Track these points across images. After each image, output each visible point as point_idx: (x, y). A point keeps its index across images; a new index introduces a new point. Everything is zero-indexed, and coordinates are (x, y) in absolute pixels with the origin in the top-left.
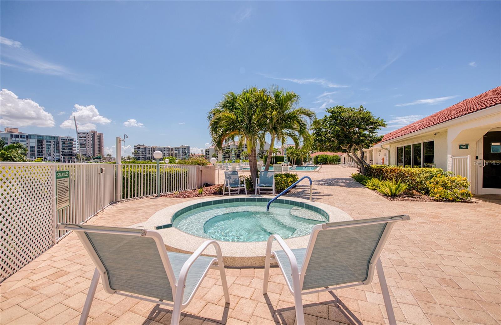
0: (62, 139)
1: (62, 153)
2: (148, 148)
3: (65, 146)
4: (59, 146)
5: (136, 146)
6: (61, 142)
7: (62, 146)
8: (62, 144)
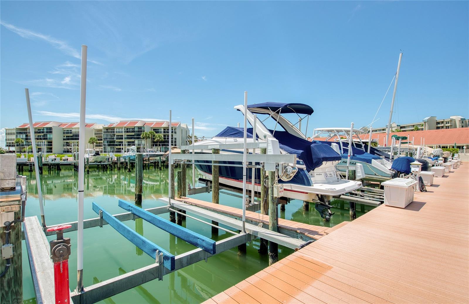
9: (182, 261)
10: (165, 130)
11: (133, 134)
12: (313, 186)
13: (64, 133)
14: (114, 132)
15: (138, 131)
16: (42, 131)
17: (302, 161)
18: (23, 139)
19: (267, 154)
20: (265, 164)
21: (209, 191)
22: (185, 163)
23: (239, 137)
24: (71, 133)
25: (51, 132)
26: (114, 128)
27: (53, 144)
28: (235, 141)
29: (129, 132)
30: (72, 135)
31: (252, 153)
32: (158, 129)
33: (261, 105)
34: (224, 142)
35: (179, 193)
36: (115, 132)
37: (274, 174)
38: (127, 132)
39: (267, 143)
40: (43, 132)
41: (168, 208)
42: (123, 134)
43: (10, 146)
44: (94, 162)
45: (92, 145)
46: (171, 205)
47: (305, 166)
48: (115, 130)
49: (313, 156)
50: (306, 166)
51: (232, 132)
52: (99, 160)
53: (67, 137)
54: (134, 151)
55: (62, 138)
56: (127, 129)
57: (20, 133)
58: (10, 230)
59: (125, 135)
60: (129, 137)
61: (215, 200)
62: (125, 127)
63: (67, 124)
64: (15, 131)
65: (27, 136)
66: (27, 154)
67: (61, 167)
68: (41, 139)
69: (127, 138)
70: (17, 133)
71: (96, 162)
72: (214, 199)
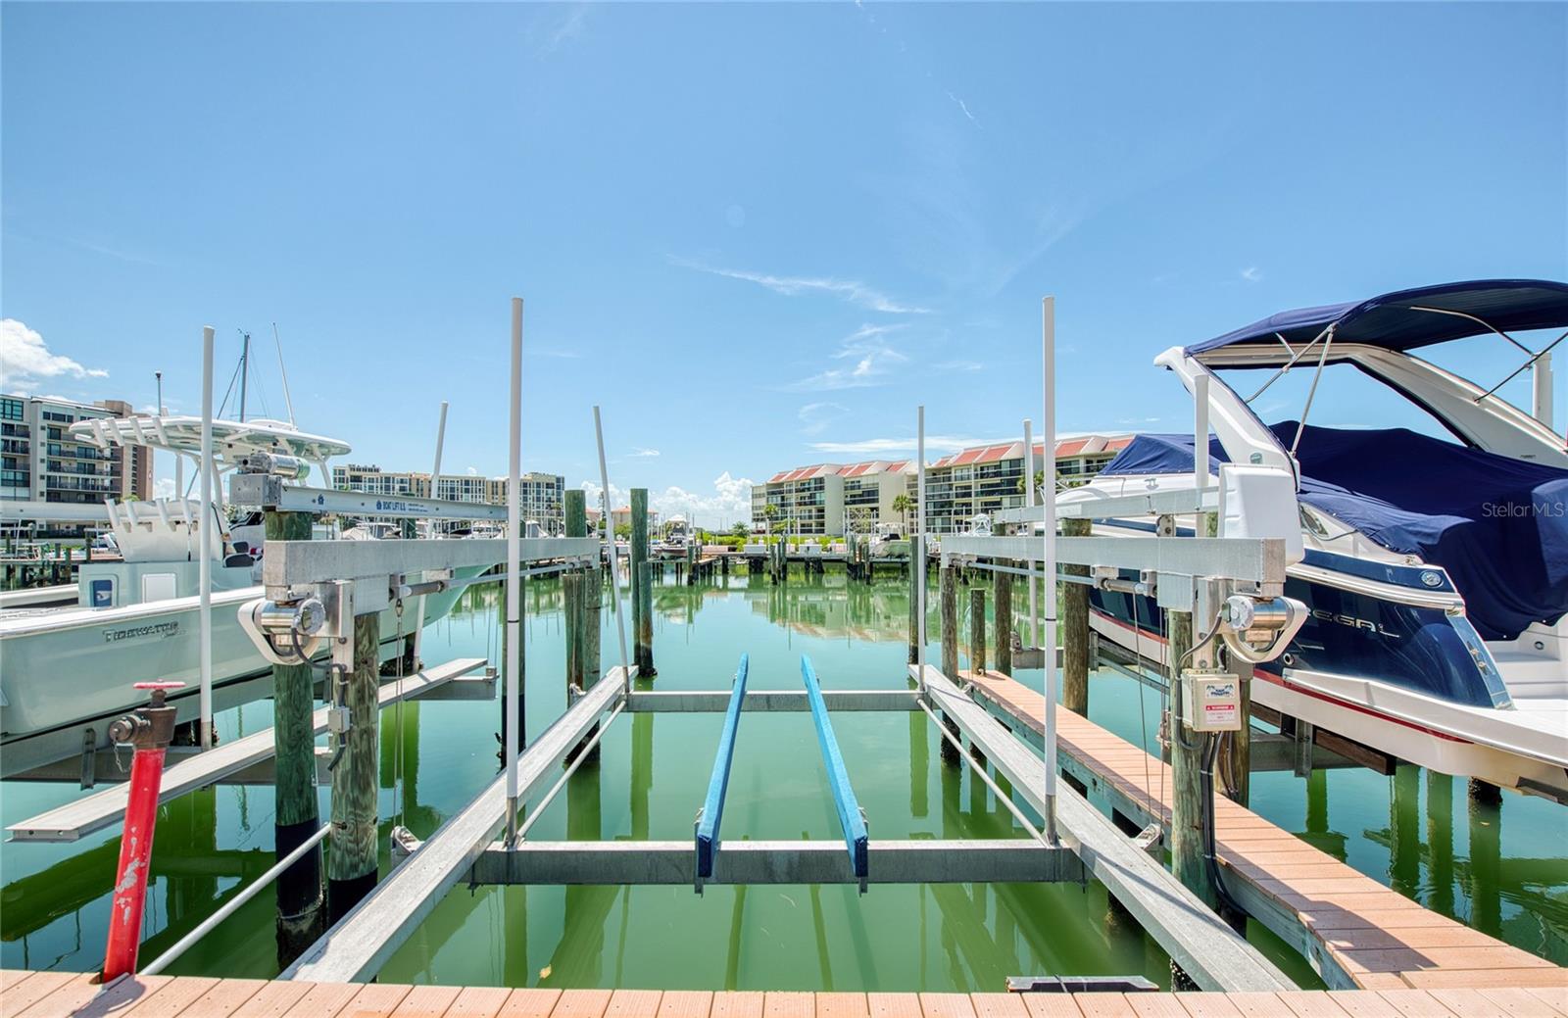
0: (46, 416)
1: (45, 489)
2: (397, 478)
3: (61, 453)
4: (26, 451)
5: (342, 472)
6: (43, 428)
7: (45, 448)
8: (45, 440)
9: (772, 863)
10: (1092, 462)
11: (997, 480)
12: (1509, 707)
13: (846, 489)
14: (949, 479)
15: (1012, 473)
16: (807, 486)
17: (1440, 573)
18: (776, 505)
19: (1218, 537)
20: (1159, 577)
21: (1095, 664)
22: (970, 565)
23: (1133, 473)
24: (859, 487)
25: (822, 488)
26: (950, 468)
27: (827, 513)
28: (1149, 487)
29: (987, 475)
30: (860, 492)
31: (1190, 533)
32: (1070, 463)
33: (1249, 332)
34: (1116, 493)
35: (977, 657)
36: (953, 479)
37: (1187, 624)
38: (982, 477)
39: (1222, 490)
40: (809, 489)
41: (917, 697)
42: (972, 482)
43: (758, 520)
44: (887, 557)
45: (900, 513)
46: (924, 690)
47: (1461, 600)
48: (953, 475)
49: (1544, 547)
50: (1463, 597)
51: (1146, 453)
52: (897, 552)
53: (851, 496)
54: (983, 528)
55: (843, 499)
56: (982, 469)
57: (773, 493)
58: (347, 682)
59: (975, 484)
60: (988, 490)
61: (1072, 697)
62: (976, 464)
63: (851, 469)
64: (764, 491)
65: (783, 498)
66: (769, 536)
67: (825, 566)
68: (805, 504)
69: (982, 493)
70: (769, 493)
71: (890, 555)
72: (1068, 696)
